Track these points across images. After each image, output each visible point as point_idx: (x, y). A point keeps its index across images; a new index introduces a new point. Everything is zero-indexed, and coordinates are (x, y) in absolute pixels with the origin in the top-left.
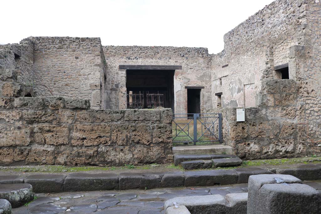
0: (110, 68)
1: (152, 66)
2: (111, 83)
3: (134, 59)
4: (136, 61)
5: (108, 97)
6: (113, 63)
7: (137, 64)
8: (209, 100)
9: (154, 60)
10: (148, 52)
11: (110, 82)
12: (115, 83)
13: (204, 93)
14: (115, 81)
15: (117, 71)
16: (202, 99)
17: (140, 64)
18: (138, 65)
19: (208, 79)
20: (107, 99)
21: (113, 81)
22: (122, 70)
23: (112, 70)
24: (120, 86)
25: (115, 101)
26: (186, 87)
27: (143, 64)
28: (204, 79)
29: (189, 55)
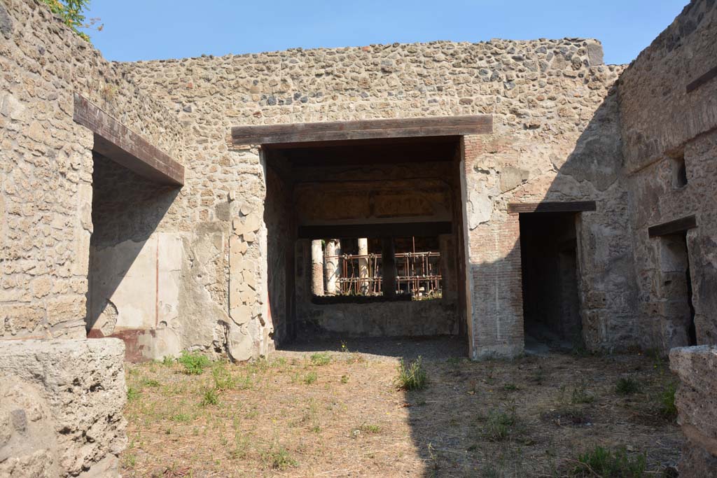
0: (197, 142)
1: (365, 125)
2: (199, 202)
3: (289, 102)
4: (299, 107)
5: (186, 256)
6: (208, 123)
7: (303, 121)
8: (616, 260)
9: (373, 100)
10: (348, 69)
11: (198, 196)
12: (217, 201)
13: (594, 228)
14: (216, 192)
15: (226, 152)
16: (589, 255)
17: (314, 120)
18: (306, 125)
19: (609, 170)
20: (184, 264)
21: (210, 193)
22: (242, 147)
23: (205, 148)
24: (234, 213)
25: (215, 274)
26: (512, 208)
27: (325, 120)
28: (593, 167)
29: (520, 71)
